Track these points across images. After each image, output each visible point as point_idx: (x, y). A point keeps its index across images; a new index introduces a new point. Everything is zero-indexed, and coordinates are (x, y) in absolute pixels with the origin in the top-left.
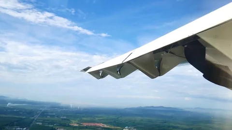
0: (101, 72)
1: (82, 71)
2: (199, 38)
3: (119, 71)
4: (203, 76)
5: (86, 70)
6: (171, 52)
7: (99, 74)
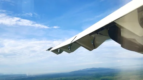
0: (59, 50)
1: (47, 50)
2: (116, 23)
3: (70, 48)
4: (121, 46)
5: (49, 50)
6: (100, 34)
7: (58, 51)
